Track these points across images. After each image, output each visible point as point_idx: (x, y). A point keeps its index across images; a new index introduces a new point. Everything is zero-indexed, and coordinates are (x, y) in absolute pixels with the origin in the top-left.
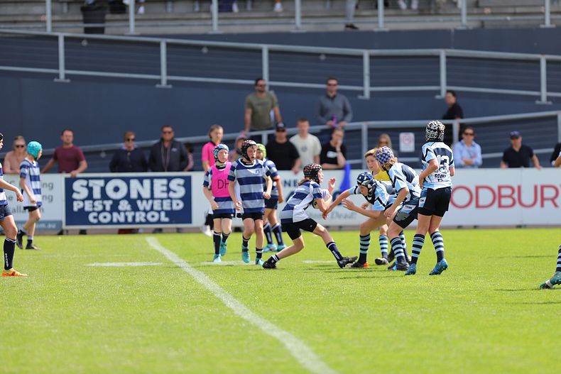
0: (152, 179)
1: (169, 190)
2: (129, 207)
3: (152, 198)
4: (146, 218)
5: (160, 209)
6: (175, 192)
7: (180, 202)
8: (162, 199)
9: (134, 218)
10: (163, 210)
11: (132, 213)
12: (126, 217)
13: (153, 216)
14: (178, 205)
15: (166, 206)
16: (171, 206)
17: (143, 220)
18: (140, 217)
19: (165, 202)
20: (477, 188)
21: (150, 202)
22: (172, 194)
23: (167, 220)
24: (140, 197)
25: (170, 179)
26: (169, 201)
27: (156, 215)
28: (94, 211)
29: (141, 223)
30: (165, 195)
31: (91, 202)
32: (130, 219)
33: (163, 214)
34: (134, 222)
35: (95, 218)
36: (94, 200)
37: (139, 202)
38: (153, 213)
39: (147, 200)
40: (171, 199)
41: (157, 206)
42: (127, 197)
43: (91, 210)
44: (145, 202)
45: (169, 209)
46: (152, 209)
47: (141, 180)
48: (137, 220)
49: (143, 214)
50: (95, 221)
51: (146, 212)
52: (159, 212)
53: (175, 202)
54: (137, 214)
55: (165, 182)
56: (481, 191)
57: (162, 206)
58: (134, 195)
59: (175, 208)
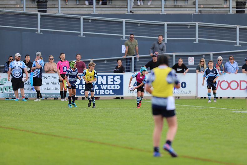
0: (107, 76)
1: (114, 81)
2: (97, 88)
3: (107, 84)
4: (104, 92)
5: (110, 89)
6: (116, 82)
7: (118, 86)
8: (111, 85)
9: (99, 92)
10: (111, 89)
11: (99, 91)
12: (96, 92)
13: (107, 92)
14: (118, 87)
15: (113, 88)
16: (115, 88)
17: (103, 94)
18: (102, 92)
19: (112, 86)
20: (240, 81)
21: (106, 86)
22: (115, 83)
23: (113, 93)
24: (102, 84)
25: (114, 76)
26: (114, 85)
27: (109, 91)
28: (83, 90)
29: (102, 95)
30: (112, 83)
31: (82, 85)
32: (98, 93)
33: (111, 91)
34: (99, 94)
35: (83, 92)
36: (83, 85)
37: (101, 86)
38: (107, 90)
39: (105, 85)
40: (115, 84)
41: (109, 87)
42: (97, 84)
43: (82, 89)
44: (104, 86)
45: (114, 89)
46: (107, 89)
47: (102, 76)
48: (101, 93)
49: (103, 91)
50: (83, 94)
51: (104, 90)
52: (110, 90)
53: (116, 86)
54: (101, 91)
55: (112, 77)
56: (242, 83)
57: (111, 88)
58: (99, 83)
59: (116, 88)
